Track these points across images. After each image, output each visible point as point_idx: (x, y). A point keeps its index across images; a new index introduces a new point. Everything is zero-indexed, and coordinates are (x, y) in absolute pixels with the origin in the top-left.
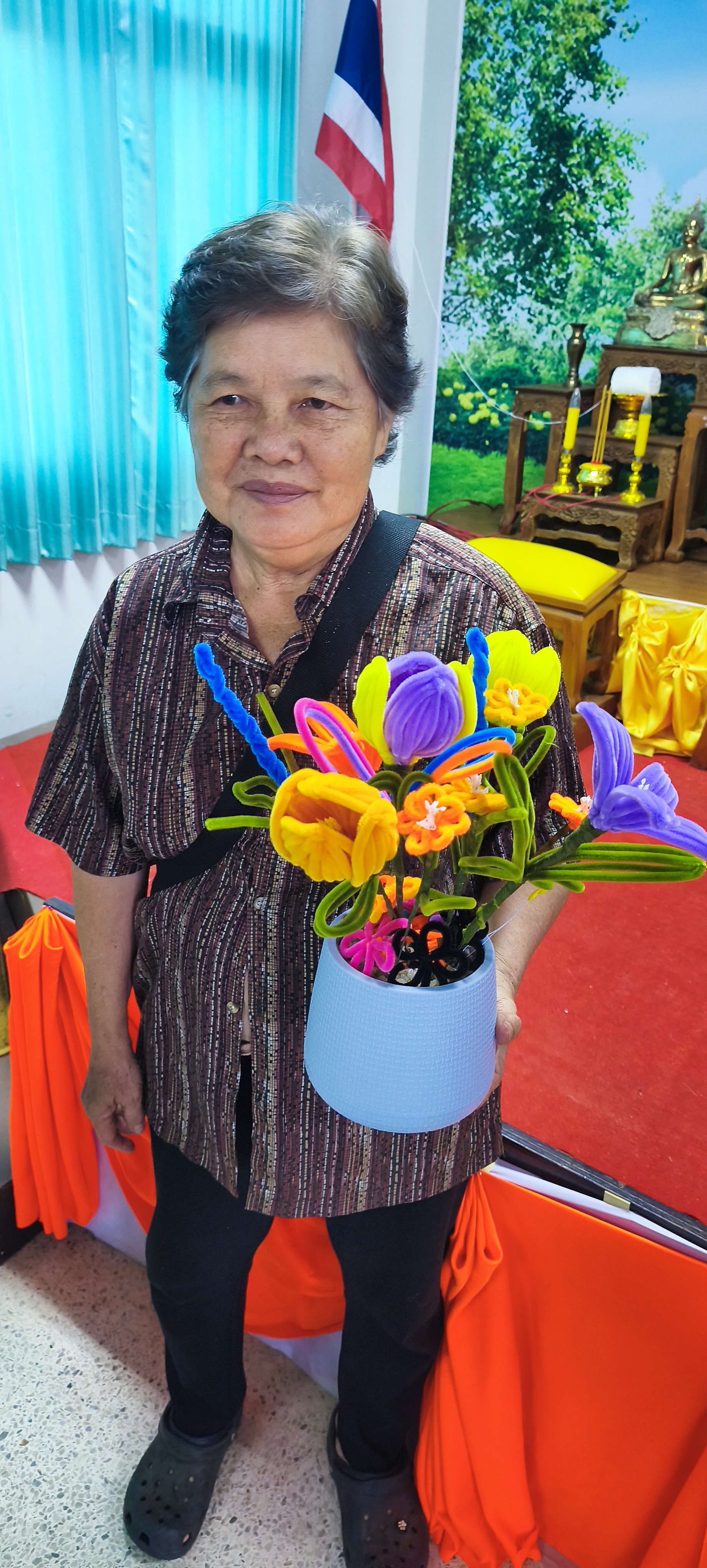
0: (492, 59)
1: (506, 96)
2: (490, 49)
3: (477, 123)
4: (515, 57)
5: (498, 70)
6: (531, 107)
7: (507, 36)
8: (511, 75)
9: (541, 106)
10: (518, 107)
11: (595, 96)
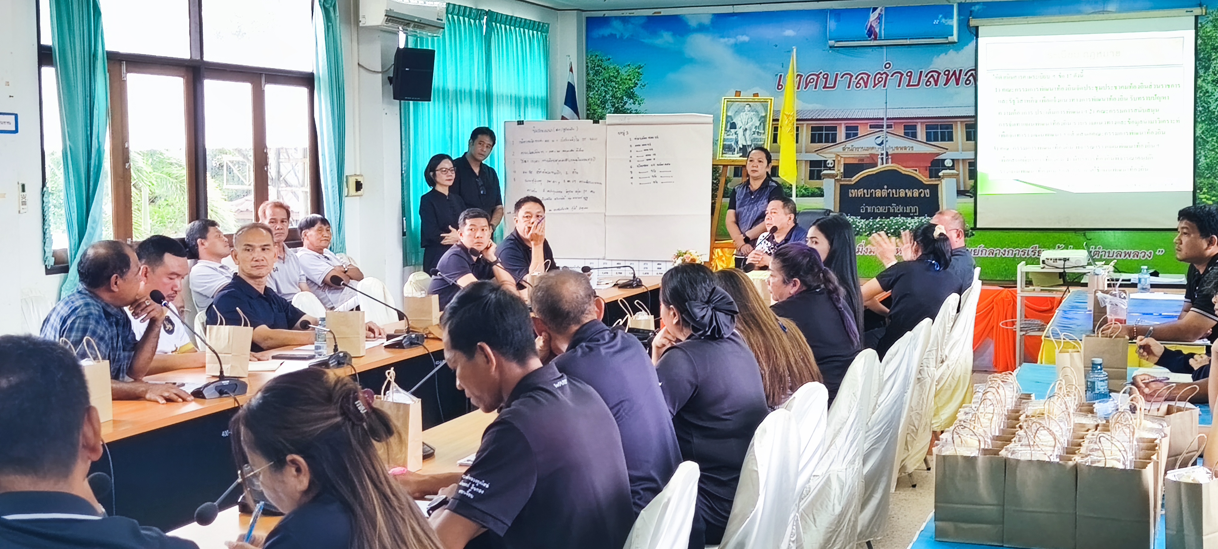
0: (597, 91)
1: (604, 102)
2: (596, 89)
3: (594, 110)
4: (605, 92)
5: (600, 95)
6: (613, 106)
7: (602, 85)
8: (605, 96)
9: (617, 105)
10: (608, 105)
11: (634, 103)
